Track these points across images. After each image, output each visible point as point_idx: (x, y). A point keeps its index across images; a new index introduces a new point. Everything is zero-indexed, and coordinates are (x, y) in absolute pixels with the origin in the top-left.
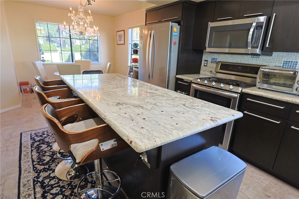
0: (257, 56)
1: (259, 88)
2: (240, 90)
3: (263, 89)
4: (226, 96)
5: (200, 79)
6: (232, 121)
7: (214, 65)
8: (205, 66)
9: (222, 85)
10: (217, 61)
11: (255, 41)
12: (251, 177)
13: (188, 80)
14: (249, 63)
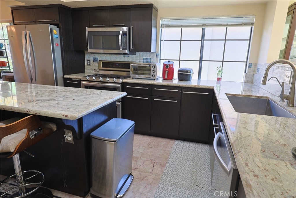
0: (127, 55)
1: (133, 78)
2: (121, 81)
3: (135, 78)
4: (112, 87)
5: (88, 76)
6: (120, 98)
7: (97, 64)
8: (88, 65)
9: (108, 79)
10: (99, 60)
11: (124, 44)
12: (140, 141)
13: (77, 79)
14: (123, 61)
